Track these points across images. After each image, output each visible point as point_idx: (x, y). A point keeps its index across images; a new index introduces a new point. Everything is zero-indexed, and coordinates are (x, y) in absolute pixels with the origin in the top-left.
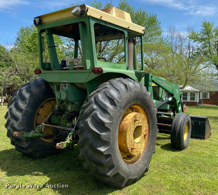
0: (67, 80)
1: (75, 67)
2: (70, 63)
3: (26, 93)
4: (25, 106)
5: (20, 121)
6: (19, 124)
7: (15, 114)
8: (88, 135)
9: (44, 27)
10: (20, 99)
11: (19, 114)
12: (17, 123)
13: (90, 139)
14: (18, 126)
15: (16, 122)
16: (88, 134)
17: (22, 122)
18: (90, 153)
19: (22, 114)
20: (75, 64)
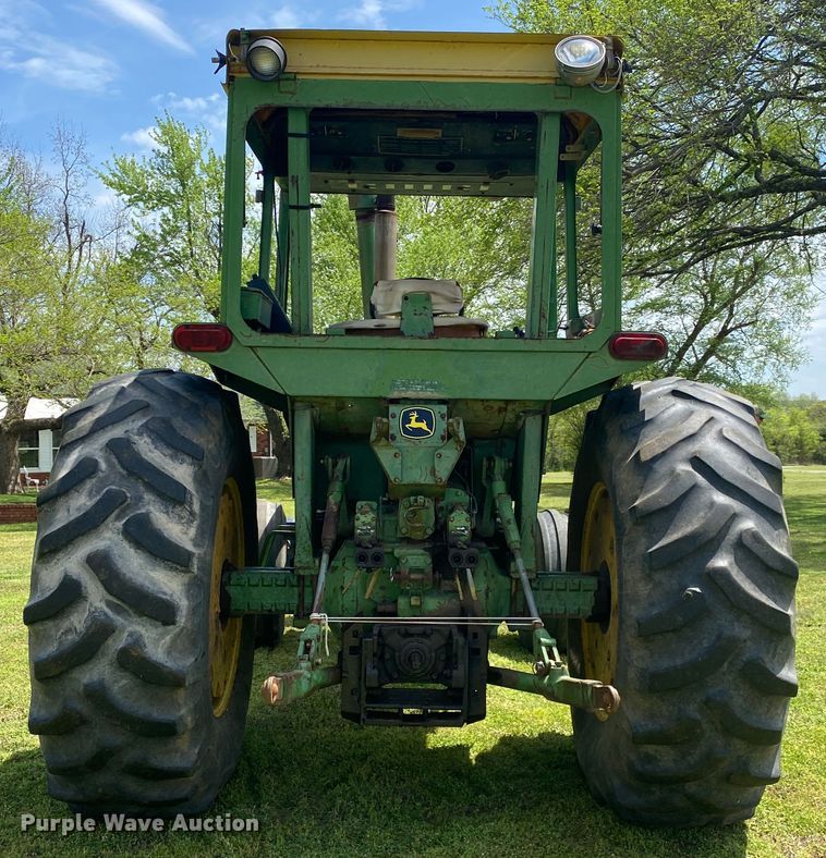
0: (431, 386)
1: (438, 321)
2: (405, 298)
3: (168, 460)
4: (192, 532)
5: (182, 620)
6: (174, 641)
7: (147, 583)
8: (737, 630)
9: (293, 93)
10: (148, 497)
11: (168, 583)
12: (162, 636)
13: (745, 641)
14: (169, 653)
15: (161, 629)
16: (736, 624)
17: (189, 624)
18: (740, 701)
19: (186, 578)
20: (438, 308)
